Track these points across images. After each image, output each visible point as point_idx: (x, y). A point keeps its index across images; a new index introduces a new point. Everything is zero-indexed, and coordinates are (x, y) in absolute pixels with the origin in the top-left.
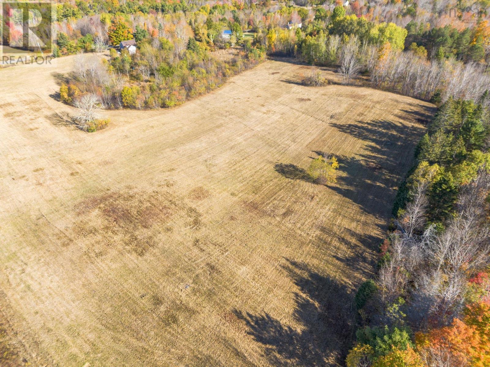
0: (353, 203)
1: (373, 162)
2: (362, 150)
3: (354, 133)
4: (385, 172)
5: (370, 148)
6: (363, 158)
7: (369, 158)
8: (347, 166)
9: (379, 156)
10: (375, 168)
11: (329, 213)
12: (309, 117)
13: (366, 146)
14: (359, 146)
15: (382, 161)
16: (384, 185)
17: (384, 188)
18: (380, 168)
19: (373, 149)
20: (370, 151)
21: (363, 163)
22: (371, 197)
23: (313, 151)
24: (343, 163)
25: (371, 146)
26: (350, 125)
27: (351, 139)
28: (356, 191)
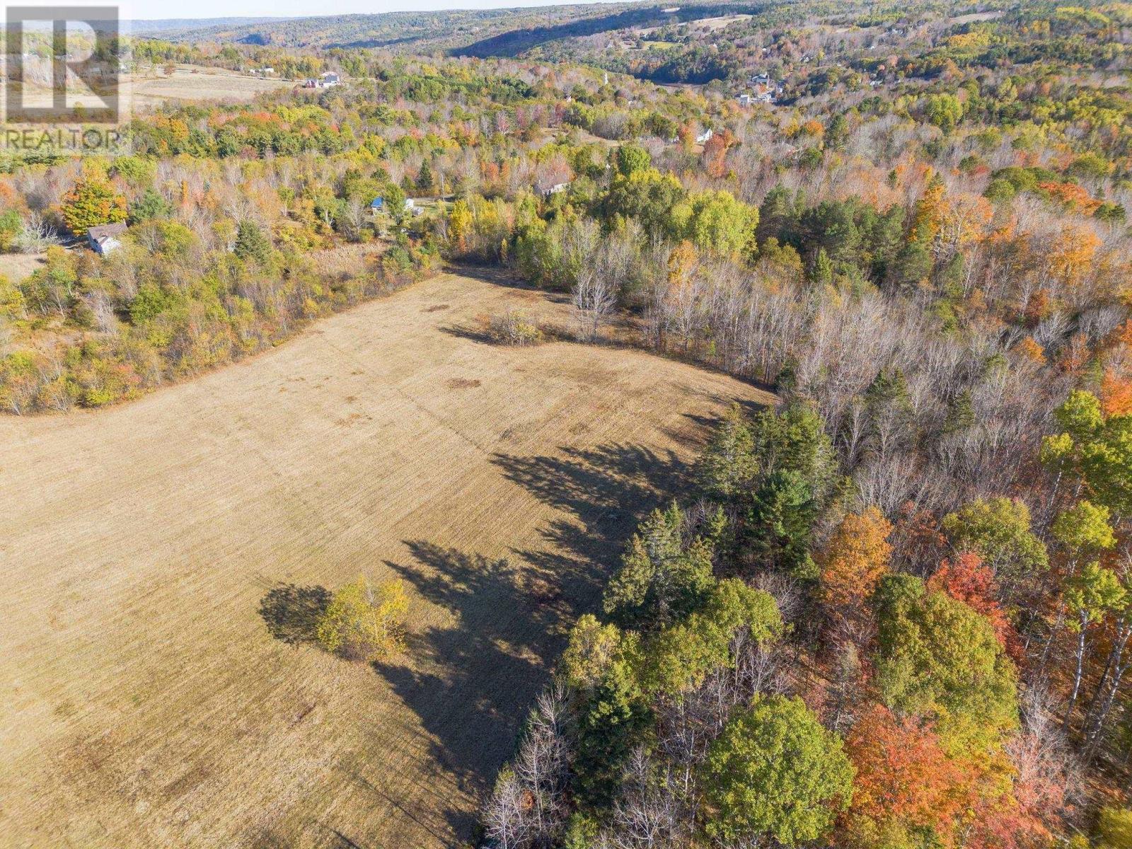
0: (421, 729)
1: (547, 578)
2: (537, 535)
3: (540, 484)
4: (564, 612)
5: (558, 531)
6: (527, 565)
7: (543, 564)
8: (471, 592)
9: (573, 557)
10: (543, 599)
11: (326, 771)
12: (450, 433)
13: (553, 524)
14: (534, 525)
15: (570, 573)
16: (539, 660)
17: (537, 669)
18: (558, 597)
19: (568, 535)
20: (558, 539)
21: (519, 580)
22: (481, 704)
23: (404, 542)
24: (465, 581)
25: (564, 526)
26: (539, 459)
27: (524, 499)
28: (450, 683)
